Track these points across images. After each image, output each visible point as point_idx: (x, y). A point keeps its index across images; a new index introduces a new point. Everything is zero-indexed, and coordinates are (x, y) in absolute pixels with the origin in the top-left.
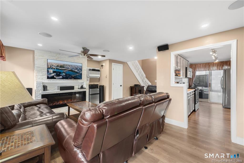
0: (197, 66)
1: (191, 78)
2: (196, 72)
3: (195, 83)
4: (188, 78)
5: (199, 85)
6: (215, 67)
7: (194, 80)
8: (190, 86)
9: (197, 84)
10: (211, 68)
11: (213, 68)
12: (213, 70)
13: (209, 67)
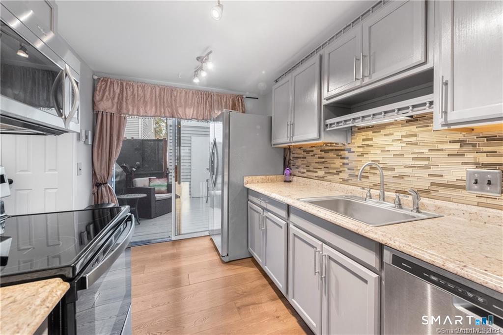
2: (125, 118)
6: (192, 110)
7: (118, 154)
8: (97, 184)
9: (135, 170)
10: (179, 109)
11: (185, 110)
12: (187, 119)
13: (172, 105)
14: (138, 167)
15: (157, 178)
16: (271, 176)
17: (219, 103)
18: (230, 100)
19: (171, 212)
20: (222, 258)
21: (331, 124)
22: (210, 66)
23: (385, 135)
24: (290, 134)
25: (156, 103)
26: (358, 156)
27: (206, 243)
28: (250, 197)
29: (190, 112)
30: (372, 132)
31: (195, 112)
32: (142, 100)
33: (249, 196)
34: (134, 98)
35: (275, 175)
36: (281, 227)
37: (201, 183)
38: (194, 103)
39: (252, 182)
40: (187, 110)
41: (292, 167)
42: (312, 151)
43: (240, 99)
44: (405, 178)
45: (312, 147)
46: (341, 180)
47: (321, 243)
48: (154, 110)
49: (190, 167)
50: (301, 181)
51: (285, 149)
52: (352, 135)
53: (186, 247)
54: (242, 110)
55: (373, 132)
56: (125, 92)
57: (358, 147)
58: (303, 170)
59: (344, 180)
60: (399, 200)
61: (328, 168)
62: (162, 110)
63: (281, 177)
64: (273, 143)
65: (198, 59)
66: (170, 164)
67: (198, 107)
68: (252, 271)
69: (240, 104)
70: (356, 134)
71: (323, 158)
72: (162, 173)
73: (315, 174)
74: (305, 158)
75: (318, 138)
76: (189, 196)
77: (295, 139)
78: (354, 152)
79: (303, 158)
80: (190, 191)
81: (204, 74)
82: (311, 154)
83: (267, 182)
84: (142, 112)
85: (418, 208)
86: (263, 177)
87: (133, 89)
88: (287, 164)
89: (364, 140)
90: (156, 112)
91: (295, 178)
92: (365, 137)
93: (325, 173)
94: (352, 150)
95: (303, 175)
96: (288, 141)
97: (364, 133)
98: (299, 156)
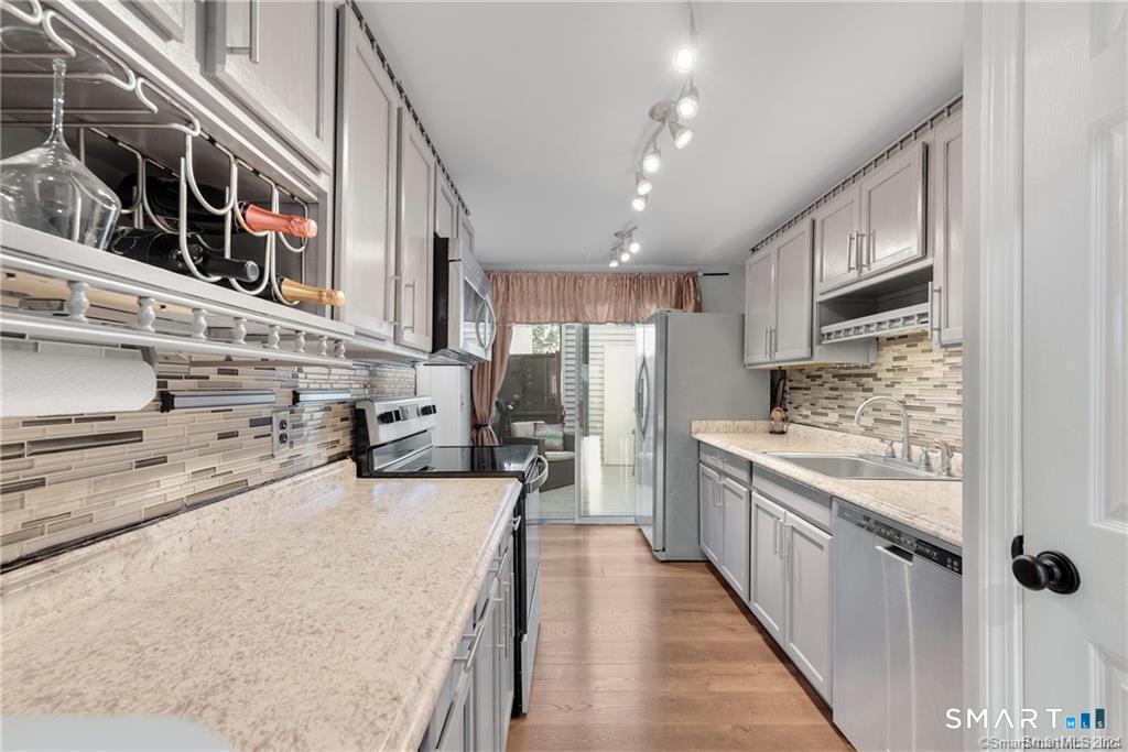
0: (517, 289)
1: (482, 364)
2: (510, 328)
3: (501, 401)
4: (465, 359)
5: (519, 413)
6: (607, 307)
7: (501, 383)
8: (476, 426)
9: (511, 407)
10: (586, 307)
11: (595, 308)
12: (598, 323)
13: (575, 302)
14: (517, 403)
15: (547, 423)
16: (744, 422)
17: (654, 290)
18: (673, 283)
19: (573, 483)
20: (656, 553)
21: (829, 334)
22: (635, 248)
23: (923, 351)
24: (770, 349)
25: (552, 300)
26: (887, 386)
27: (631, 533)
28: (704, 457)
29: (604, 310)
30: (905, 346)
31: (612, 312)
32: (533, 299)
33: (701, 454)
34: (522, 296)
35: (752, 420)
36: (741, 497)
37: (621, 440)
38: (611, 295)
39: (707, 431)
40: (600, 308)
41: (788, 406)
42: (820, 376)
43: (691, 280)
44: (949, 424)
45: (820, 369)
46: (863, 429)
47: (784, 510)
48: (549, 313)
49: (601, 406)
50: (801, 432)
51: (773, 372)
52: (878, 350)
53: (597, 537)
54: (696, 300)
55: (908, 346)
56: (511, 290)
57: (888, 370)
58: (805, 412)
59: (867, 429)
60: (927, 457)
61: (843, 407)
62: (562, 312)
63: (764, 425)
64: (746, 362)
65: (616, 235)
66: (568, 399)
67: (616, 301)
68: (704, 578)
69: (692, 288)
70: (884, 348)
71: (836, 389)
72: (554, 415)
73: (824, 419)
74: (809, 389)
75: (809, 355)
76: (600, 462)
77: (778, 356)
78: (880, 379)
79: (805, 389)
80: (602, 452)
81: (625, 257)
82: (819, 382)
83: (735, 432)
84: (532, 316)
85: (949, 469)
86: (728, 422)
87: (521, 283)
88: (776, 400)
89: (895, 359)
90: (553, 315)
91: (792, 426)
92: (896, 355)
93: (840, 416)
94: (879, 376)
95: (805, 421)
96: (768, 359)
97: (894, 347)
98: (800, 385)
